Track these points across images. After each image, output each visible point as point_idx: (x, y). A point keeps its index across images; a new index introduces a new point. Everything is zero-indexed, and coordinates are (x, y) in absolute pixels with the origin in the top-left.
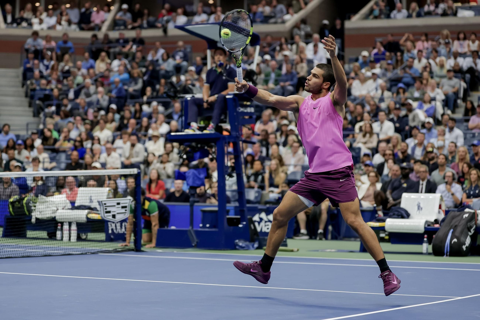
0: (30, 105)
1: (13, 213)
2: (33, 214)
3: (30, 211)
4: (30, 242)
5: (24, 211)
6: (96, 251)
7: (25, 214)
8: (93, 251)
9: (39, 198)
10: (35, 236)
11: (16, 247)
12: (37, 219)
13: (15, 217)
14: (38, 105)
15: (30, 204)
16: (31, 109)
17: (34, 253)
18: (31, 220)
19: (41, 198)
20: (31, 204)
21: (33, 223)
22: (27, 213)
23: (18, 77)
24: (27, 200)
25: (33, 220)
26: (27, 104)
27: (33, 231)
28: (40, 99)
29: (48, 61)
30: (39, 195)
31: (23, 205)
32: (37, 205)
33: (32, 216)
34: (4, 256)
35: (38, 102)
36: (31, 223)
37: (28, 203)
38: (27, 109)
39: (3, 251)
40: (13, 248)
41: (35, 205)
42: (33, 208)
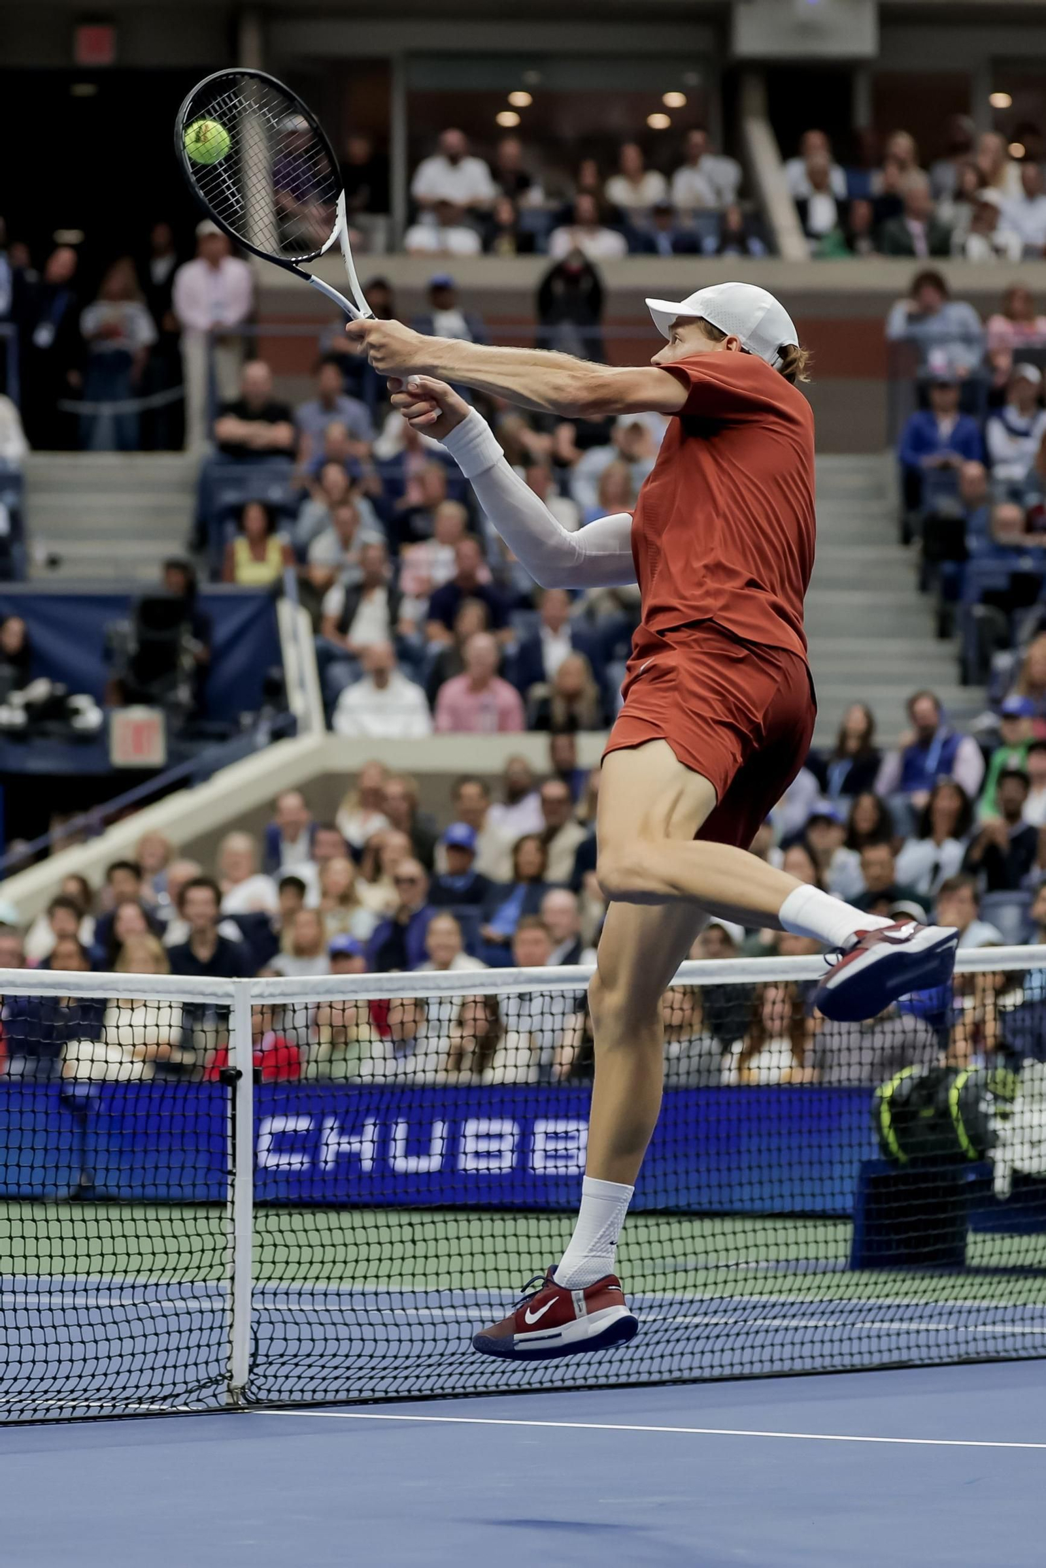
0: (944, 632)
1: (903, 1157)
2: (997, 1154)
3: (984, 1140)
4: (1002, 1293)
5: (956, 1142)
7: (962, 1157)
9: (1026, 1074)
10: (1013, 1260)
11: (917, 1314)
12: (1019, 1178)
13: (910, 1171)
14: (983, 622)
15: (983, 1107)
16: (951, 648)
17: (991, 1343)
18: (991, 1180)
19: (1037, 1076)
20: (986, 1107)
21: (1001, 1197)
22: (972, 1154)
23: (878, 492)
24: (966, 1087)
25: (1001, 1184)
26: (928, 623)
27: (1021, 1236)
28: (989, 597)
29: (1023, 409)
30: (1027, 1062)
31: (945, 1112)
32: (1017, 1106)
33: (993, 1163)
34: (876, 1360)
35: (979, 611)
36: (992, 1199)
37: (969, 1103)
38: (931, 646)
39: (855, 1334)
40: (901, 1320)
41: (1008, 1108)
42: (996, 1124)
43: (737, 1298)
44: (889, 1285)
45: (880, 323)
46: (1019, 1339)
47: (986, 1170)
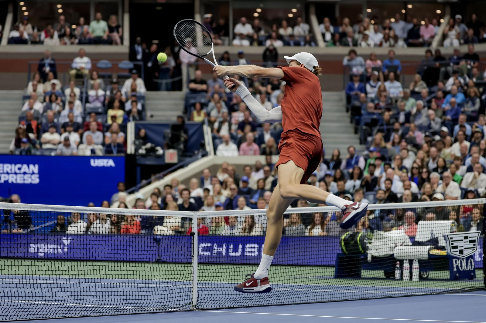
0: (356, 132)
1: (346, 252)
2: (368, 252)
3: (365, 249)
4: (370, 284)
5: (359, 249)
6: (442, 291)
7: (360, 253)
8: (438, 292)
9: (375, 233)
10: (372, 276)
11: (350, 288)
12: (373, 257)
13: (348, 256)
14: (365, 130)
15: (365, 241)
16: (358, 136)
17: (367, 295)
18: (367, 258)
19: (377, 234)
20: (366, 241)
21: (369, 262)
22: (362, 252)
23: (341, 100)
24: (361, 236)
25: (369, 259)
26: (352, 130)
27: (374, 271)
28: (366, 124)
29: (374, 81)
30: (375, 231)
31: (356, 242)
32: (373, 241)
33: (367, 254)
34: (341, 299)
35: (364, 127)
36: (367, 262)
37: (362, 240)
38: (353, 135)
39: (336, 293)
40: (346, 290)
41: (371, 241)
42: (368, 245)
43: (309, 285)
44: (344, 282)
45: (341, 62)
46: (373, 294)
47: (366, 255)
